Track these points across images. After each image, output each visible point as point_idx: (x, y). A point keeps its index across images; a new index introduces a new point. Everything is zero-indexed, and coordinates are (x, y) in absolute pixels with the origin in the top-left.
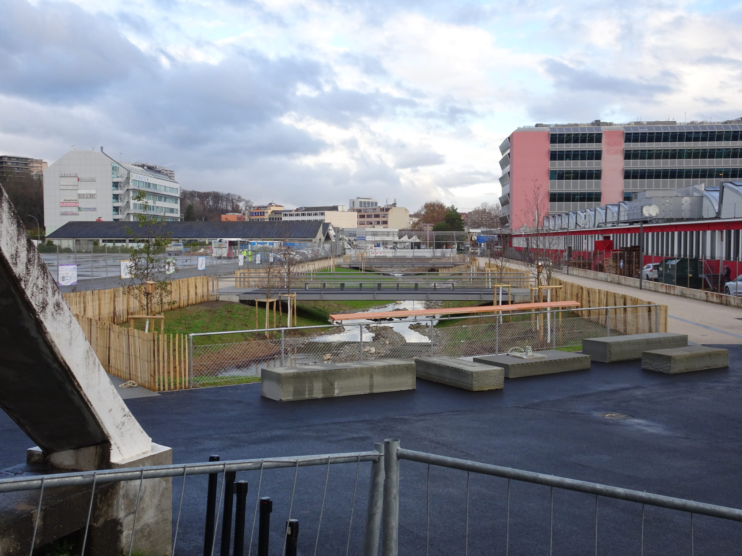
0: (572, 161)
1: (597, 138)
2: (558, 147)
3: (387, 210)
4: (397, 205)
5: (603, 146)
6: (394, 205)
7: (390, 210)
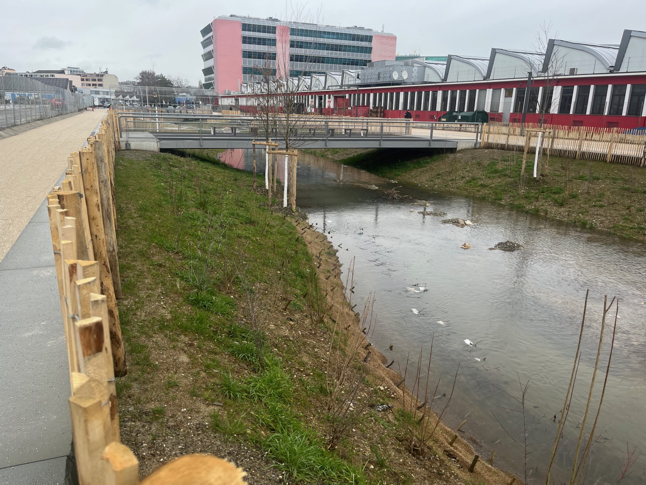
0: (257, 45)
1: (272, 30)
2: (248, 34)
3: (102, 76)
4: (109, 73)
5: (277, 36)
6: (106, 72)
7: (104, 76)
